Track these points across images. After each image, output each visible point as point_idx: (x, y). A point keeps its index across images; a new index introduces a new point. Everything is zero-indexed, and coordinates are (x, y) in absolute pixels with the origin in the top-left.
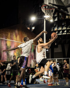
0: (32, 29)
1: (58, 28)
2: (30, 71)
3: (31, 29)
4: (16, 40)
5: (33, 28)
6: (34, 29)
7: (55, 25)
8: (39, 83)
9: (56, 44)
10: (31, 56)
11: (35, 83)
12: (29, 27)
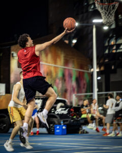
0: (72, 43)
1: (116, 40)
2: (72, 112)
3: (70, 42)
4: (47, 62)
5: (74, 41)
6: (76, 43)
7: (111, 35)
8: (87, 133)
9: (113, 67)
10: (72, 89)
11: (81, 133)
12: (66, 40)
